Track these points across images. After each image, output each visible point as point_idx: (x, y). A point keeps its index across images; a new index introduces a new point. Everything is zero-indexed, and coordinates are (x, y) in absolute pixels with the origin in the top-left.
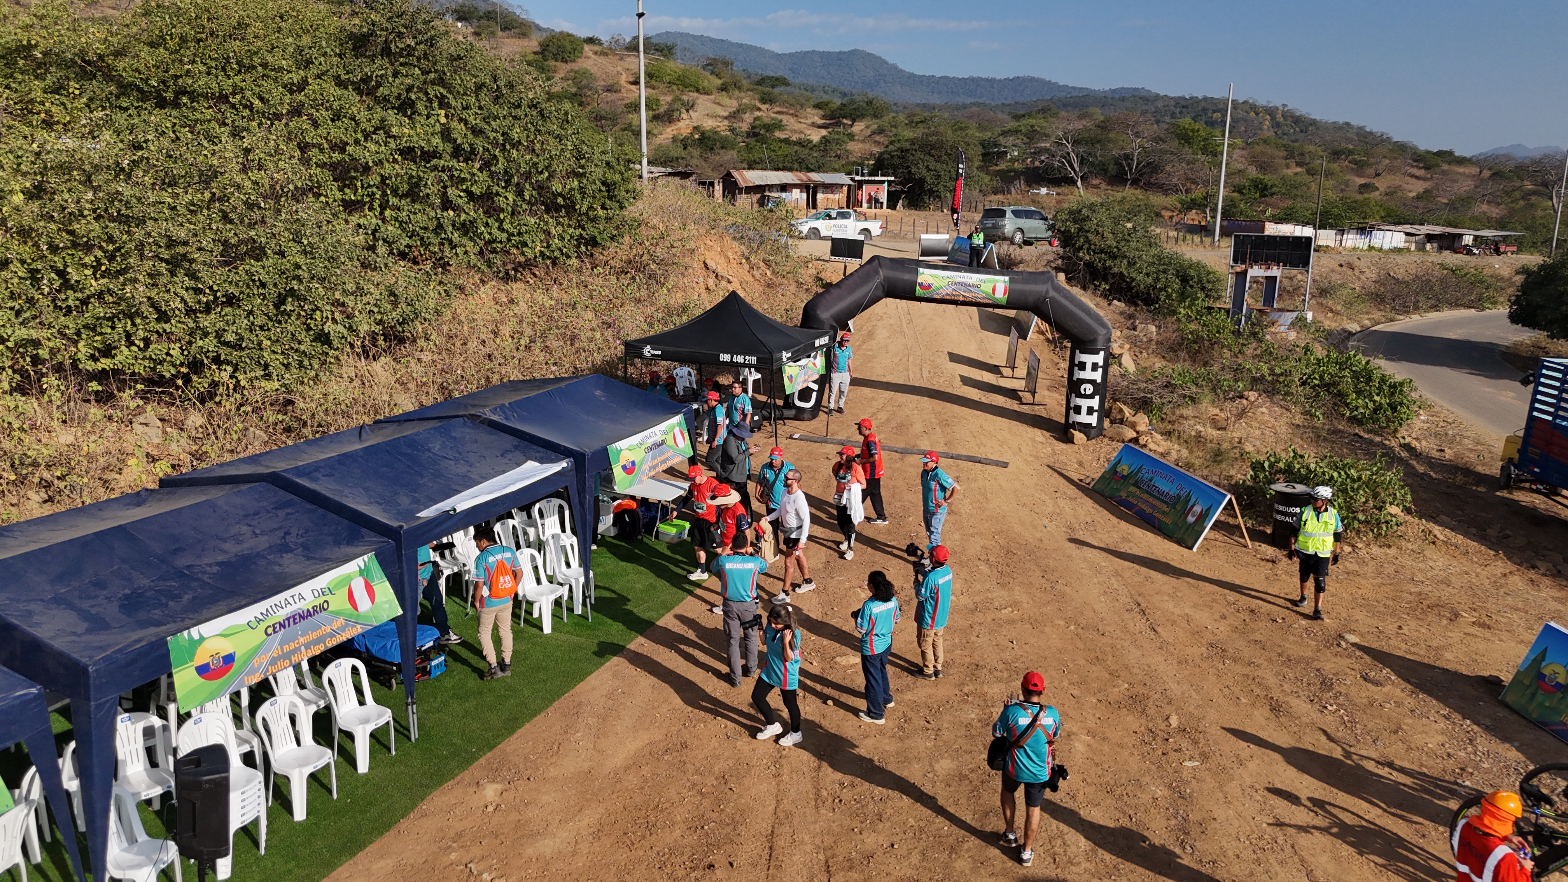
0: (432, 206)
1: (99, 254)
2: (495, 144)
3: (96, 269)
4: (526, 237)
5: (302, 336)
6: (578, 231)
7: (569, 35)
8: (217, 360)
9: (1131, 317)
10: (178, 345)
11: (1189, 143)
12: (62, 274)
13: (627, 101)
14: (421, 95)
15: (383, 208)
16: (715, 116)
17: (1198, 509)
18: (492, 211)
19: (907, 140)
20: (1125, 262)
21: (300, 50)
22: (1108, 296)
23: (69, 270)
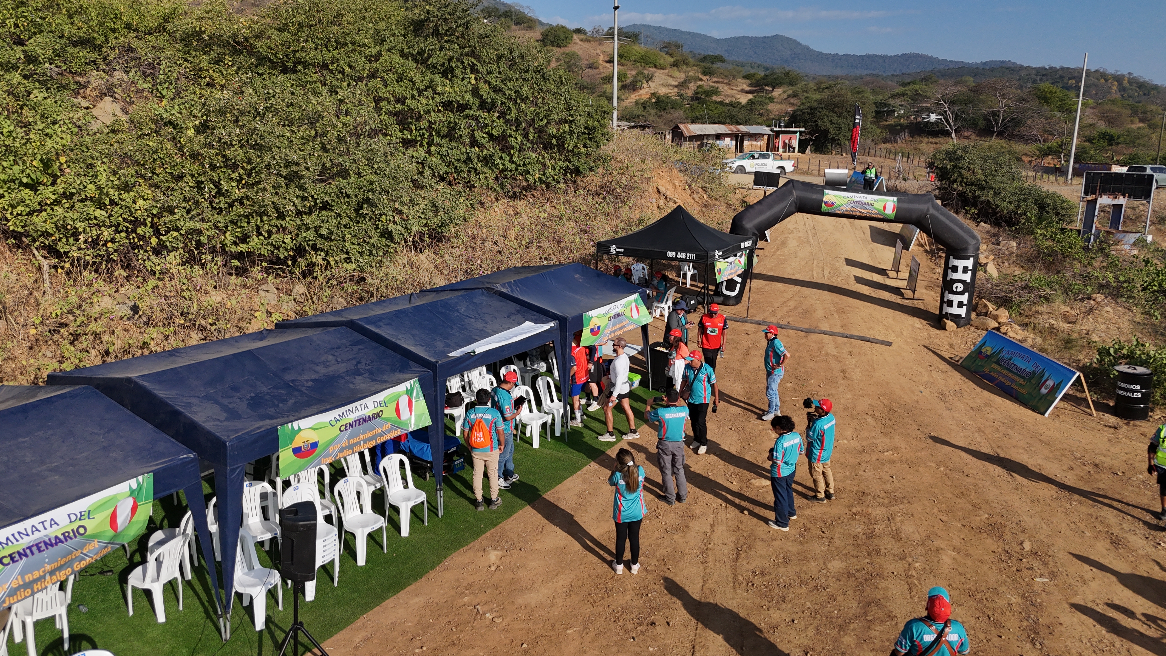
0: (463, 144)
1: (242, 172)
2: (510, 98)
3: (239, 181)
4: (529, 167)
5: (372, 233)
6: (566, 164)
7: (563, 27)
8: (314, 248)
9: (995, 235)
10: (290, 236)
11: (1048, 103)
12: (217, 185)
13: (603, 75)
14: (459, 64)
15: (430, 145)
16: (668, 86)
17: (1050, 383)
18: (506, 148)
19: (815, 101)
20: (992, 192)
21: (377, 32)
22: (976, 219)
23: (222, 182)
